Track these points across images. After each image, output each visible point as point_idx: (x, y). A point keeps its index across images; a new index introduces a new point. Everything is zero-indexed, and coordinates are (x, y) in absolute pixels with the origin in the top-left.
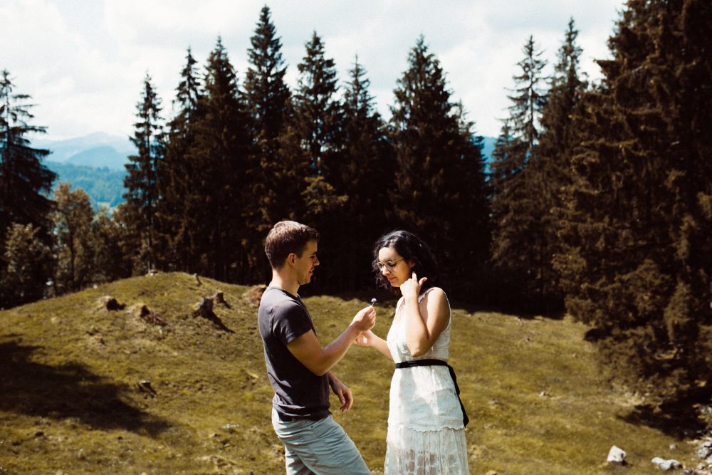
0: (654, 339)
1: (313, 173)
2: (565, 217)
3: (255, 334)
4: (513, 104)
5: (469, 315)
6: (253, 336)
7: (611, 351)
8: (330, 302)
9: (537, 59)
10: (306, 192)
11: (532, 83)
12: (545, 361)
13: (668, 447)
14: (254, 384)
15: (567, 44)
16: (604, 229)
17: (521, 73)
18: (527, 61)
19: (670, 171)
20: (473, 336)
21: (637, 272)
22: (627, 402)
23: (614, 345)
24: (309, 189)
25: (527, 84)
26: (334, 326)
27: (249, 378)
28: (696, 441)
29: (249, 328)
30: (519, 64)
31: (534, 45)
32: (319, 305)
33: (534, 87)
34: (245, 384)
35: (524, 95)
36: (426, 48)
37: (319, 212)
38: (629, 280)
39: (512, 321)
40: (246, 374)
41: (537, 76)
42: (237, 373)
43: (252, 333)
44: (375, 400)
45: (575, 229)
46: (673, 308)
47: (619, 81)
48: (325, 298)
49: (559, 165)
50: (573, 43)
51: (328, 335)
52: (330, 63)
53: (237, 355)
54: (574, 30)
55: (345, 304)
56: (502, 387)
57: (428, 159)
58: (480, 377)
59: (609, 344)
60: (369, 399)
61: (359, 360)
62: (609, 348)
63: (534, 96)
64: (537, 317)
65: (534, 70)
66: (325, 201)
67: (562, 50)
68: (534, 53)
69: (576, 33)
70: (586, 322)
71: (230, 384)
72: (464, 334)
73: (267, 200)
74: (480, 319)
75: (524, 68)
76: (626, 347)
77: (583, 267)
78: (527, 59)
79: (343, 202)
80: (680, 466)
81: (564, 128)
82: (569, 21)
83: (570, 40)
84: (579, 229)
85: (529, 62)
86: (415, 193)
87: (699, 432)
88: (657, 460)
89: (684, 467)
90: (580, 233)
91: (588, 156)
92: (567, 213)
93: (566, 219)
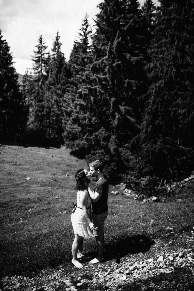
0: (104, 154)
4: (34, 62)
5: (26, 148)
7: (91, 159)
9: (44, 45)
11: (42, 55)
12: (61, 164)
13: (113, 188)
15: (56, 41)
16: (88, 117)
17: (37, 50)
18: (39, 46)
19: (112, 98)
20: (32, 156)
21: (99, 131)
23: (92, 156)
25: (40, 55)
28: (118, 185)
30: (36, 46)
31: (42, 39)
33: (43, 56)
35: (38, 59)
36: (2, 36)
38: (98, 134)
39: (43, 149)
41: (44, 52)
44: (8, 185)
45: (77, 116)
46: (111, 143)
47: (93, 64)
49: (56, 89)
50: (58, 41)
54: (59, 36)
56: (51, 175)
57: (6, 85)
58: (42, 172)
59: (90, 156)
62: (91, 158)
63: (42, 60)
64: (51, 147)
65: (42, 50)
67: (54, 43)
68: (43, 43)
69: (59, 37)
70: (71, 148)
72: (29, 156)
74: (31, 149)
75: (38, 48)
76: (96, 157)
77: (80, 130)
78: (40, 45)
80: (119, 193)
81: (59, 75)
82: (57, 32)
83: (57, 40)
84: (79, 117)
85: (40, 46)
87: (119, 182)
88: (113, 192)
89: (120, 193)
90: (80, 118)
91: (84, 91)
92: (74, 111)
93: (74, 113)
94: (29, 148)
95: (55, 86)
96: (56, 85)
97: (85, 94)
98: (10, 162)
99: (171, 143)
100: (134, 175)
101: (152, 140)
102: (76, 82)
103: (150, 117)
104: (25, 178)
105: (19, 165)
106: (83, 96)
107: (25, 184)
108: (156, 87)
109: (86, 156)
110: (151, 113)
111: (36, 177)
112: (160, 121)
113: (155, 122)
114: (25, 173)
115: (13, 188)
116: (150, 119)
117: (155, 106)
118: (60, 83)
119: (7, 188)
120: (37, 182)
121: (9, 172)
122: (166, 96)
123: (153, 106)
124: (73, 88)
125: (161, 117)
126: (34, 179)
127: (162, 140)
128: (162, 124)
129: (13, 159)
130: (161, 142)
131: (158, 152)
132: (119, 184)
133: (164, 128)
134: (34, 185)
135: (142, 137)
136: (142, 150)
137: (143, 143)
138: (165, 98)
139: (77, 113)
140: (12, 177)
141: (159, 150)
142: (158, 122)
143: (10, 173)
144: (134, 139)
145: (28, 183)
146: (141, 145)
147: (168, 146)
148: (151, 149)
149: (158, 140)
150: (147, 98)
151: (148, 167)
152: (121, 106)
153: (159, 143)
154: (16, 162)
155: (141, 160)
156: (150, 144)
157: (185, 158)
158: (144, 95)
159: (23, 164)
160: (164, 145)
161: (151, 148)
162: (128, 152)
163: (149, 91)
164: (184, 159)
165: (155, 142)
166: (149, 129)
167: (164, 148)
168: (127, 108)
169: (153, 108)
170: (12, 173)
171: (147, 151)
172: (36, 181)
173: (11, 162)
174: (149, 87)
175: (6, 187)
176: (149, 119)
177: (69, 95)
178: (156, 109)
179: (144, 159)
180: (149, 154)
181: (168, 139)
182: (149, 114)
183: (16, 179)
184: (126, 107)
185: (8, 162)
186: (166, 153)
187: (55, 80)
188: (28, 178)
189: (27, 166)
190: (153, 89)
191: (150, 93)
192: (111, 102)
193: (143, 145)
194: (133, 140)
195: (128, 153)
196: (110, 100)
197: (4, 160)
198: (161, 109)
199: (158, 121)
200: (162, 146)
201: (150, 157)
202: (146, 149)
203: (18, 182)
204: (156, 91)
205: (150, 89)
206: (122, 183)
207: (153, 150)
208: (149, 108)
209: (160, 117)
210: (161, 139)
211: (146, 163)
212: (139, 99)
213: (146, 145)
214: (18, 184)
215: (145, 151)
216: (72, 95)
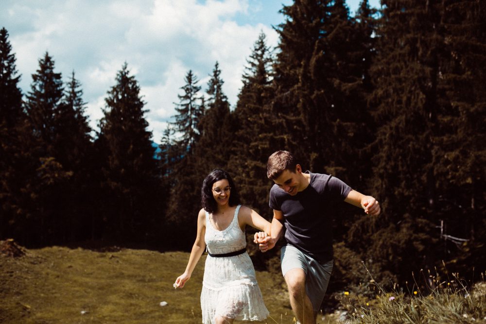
1: (46, 154)
2: (244, 182)
3: (14, 276)
4: (179, 114)
6: (12, 278)
8: (60, 250)
9: (195, 85)
10: (40, 168)
11: (191, 101)
13: (321, 320)
14: (29, 313)
15: (214, 78)
17: (183, 93)
18: (188, 87)
19: (311, 153)
20: (172, 267)
22: (283, 298)
24: (43, 166)
25: (188, 101)
26: (70, 267)
27: (25, 309)
28: (332, 315)
29: (8, 272)
30: (183, 88)
31: (192, 77)
32: (52, 253)
33: (193, 103)
34: (23, 313)
35: (186, 109)
36: (128, 72)
37: (51, 183)
40: (21, 305)
41: (194, 96)
42: (14, 305)
43: (11, 276)
44: (126, 314)
47: (277, 99)
48: (55, 248)
49: (215, 153)
50: (218, 77)
51: (68, 273)
52: (58, 76)
53: (6, 293)
54: (218, 69)
55: (72, 251)
57: (131, 147)
58: (189, 292)
59: (277, 261)
60: (122, 314)
61: (100, 289)
63: (192, 109)
65: (192, 93)
66: (56, 175)
67: (211, 81)
68: (193, 82)
69: (220, 71)
71: (11, 314)
72: (166, 266)
73: (7, 174)
74: (171, 256)
75: (186, 91)
78: (188, 85)
79: (69, 176)
81: (218, 130)
82: (215, 64)
83: (216, 75)
84: (254, 190)
85: (189, 87)
86: (123, 170)
87: (332, 309)
90: (255, 193)
91: (262, 144)
92: (245, 180)
93: (245, 183)
94: (168, 254)
95: (212, 149)
96: (215, 146)
97: (263, 149)
98: (132, 276)
99: (428, 230)
100: (360, 293)
101: (392, 225)
102: (249, 137)
103: (383, 183)
104: (157, 304)
105: (149, 281)
106: (261, 152)
107: (157, 314)
108: (391, 128)
109: (268, 260)
110: (385, 175)
111: (178, 301)
112: (403, 189)
113: (395, 191)
114: (159, 295)
115: (136, 319)
116: (384, 186)
117: (393, 163)
118: (222, 142)
119: (124, 320)
120: (179, 310)
121: (130, 292)
122: (411, 143)
123: (387, 164)
124: (242, 146)
125: (404, 182)
126: (174, 304)
127: (409, 224)
128: (407, 194)
129: (138, 271)
130: (408, 229)
131: (404, 246)
132: (332, 312)
133: (411, 201)
134: (174, 316)
135: (371, 220)
136: (372, 245)
137: (373, 232)
138: (410, 145)
139: (251, 183)
140: (133, 302)
141: (406, 243)
142: (399, 192)
143: (131, 294)
144: (357, 225)
145: (163, 312)
146: (371, 235)
147: (423, 236)
148: (391, 241)
149: (403, 225)
150: (375, 150)
151: (388, 276)
152: (329, 167)
153: (405, 230)
154: (144, 276)
155: (373, 263)
156: (388, 233)
157: (455, 261)
158: (370, 146)
159: (155, 279)
160: (414, 232)
161: (391, 239)
162: (346, 251)
163: (378, 138)
164: (453, 263)
165: (398, 229)
166: (384, 204)
167: (416, 239)
168: (340, 168)
169: (388, 167)
170: (134, 294)
171: (383, 246)
172: (177, 308)
173: (136, 277)
174: (379, 132)
175: (123, 318)
176: (382, 186)
177: (236, 159)
178: (395, 167)
179: (378, 261)
180: (387, 251)
181: (422, 222)
182: (381, 176)
183: (141, 305)
184: (337, 168)
185: (129, 277)
186: (421, 247)
187: (213, 138)
188: (163, 303)
189: (163, 282)
190: (385, 134)
191: (381, 141)
192: (310, 160)
193: (375, 235)
194: (355, 226)
195: (347, 253)
196: (309, 157)
197: (123, 274)
198: (403, 167)
199: (400, 190)
200: (411, 235)
201: (391, 258)
202: (381, 242)
203: (143, 310)
204: (391, 135)
205: (379, 135)
206: (338, 310)
207: (394, 242)
208: (380, 166)
209: (402, 181)
210: (408, 222)
211: (383, 269)
212: (360, 153)
213: (380, 235)
214: (144, 313)
215: (379, 246)
216: (241, 158)
